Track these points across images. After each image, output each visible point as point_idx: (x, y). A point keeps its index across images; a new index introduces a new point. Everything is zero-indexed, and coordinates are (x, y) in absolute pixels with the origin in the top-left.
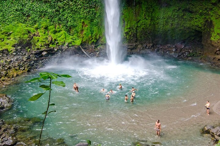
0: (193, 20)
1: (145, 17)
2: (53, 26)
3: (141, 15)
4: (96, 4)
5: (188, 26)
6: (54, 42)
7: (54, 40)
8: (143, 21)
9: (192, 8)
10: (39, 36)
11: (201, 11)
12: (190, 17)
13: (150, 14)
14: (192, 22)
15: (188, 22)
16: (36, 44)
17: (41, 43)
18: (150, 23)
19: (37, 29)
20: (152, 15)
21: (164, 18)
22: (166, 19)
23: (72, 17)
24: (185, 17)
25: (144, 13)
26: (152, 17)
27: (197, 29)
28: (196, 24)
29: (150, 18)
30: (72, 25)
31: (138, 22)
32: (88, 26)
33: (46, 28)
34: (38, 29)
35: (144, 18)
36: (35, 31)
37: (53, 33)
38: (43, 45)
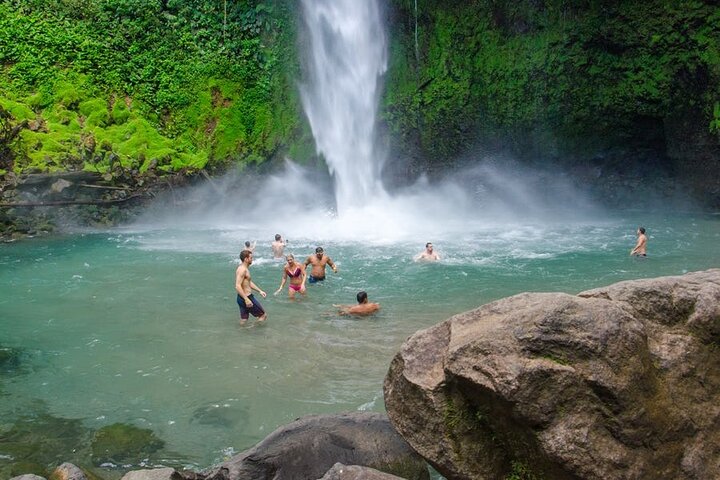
0: (626, 77)
1: (448, 68)
2: (99, 99)
3: (436, 62)
4: (264, 24)
5: (606, 104)
6: (104, 154)
7: (103, 148)
8: (443, 84)
9: (621, 30)
10: (45, 132)
11: (656, 38)
12: (613, 69)
13: (467, 62)
14: (622, 85)
15: (604, 90)
16: (30, 156)
17: (51, 153)
18: (467, 92)
19: (38, 108)
20: (472, 63)
21: (519, 77)
22: (525, 79)
23: (172, 69)
24: (593, 71)
25: (447, 54)
26: (474, 73)
27: (643, 108)
28: (638, 90)
29: (467, 75)
30: (172, 100)
31: (423, 87)
32: (231, 104)
33: (73, 106)
34: (44, 111)
35: (446, 72)
36: (31, 113)
37: (100, 126)
38: (57, 162)
